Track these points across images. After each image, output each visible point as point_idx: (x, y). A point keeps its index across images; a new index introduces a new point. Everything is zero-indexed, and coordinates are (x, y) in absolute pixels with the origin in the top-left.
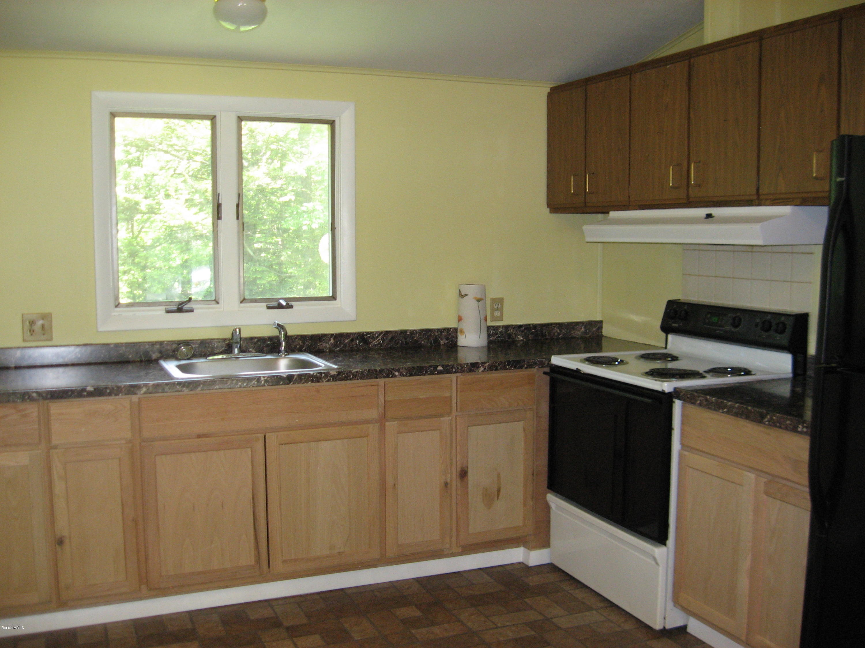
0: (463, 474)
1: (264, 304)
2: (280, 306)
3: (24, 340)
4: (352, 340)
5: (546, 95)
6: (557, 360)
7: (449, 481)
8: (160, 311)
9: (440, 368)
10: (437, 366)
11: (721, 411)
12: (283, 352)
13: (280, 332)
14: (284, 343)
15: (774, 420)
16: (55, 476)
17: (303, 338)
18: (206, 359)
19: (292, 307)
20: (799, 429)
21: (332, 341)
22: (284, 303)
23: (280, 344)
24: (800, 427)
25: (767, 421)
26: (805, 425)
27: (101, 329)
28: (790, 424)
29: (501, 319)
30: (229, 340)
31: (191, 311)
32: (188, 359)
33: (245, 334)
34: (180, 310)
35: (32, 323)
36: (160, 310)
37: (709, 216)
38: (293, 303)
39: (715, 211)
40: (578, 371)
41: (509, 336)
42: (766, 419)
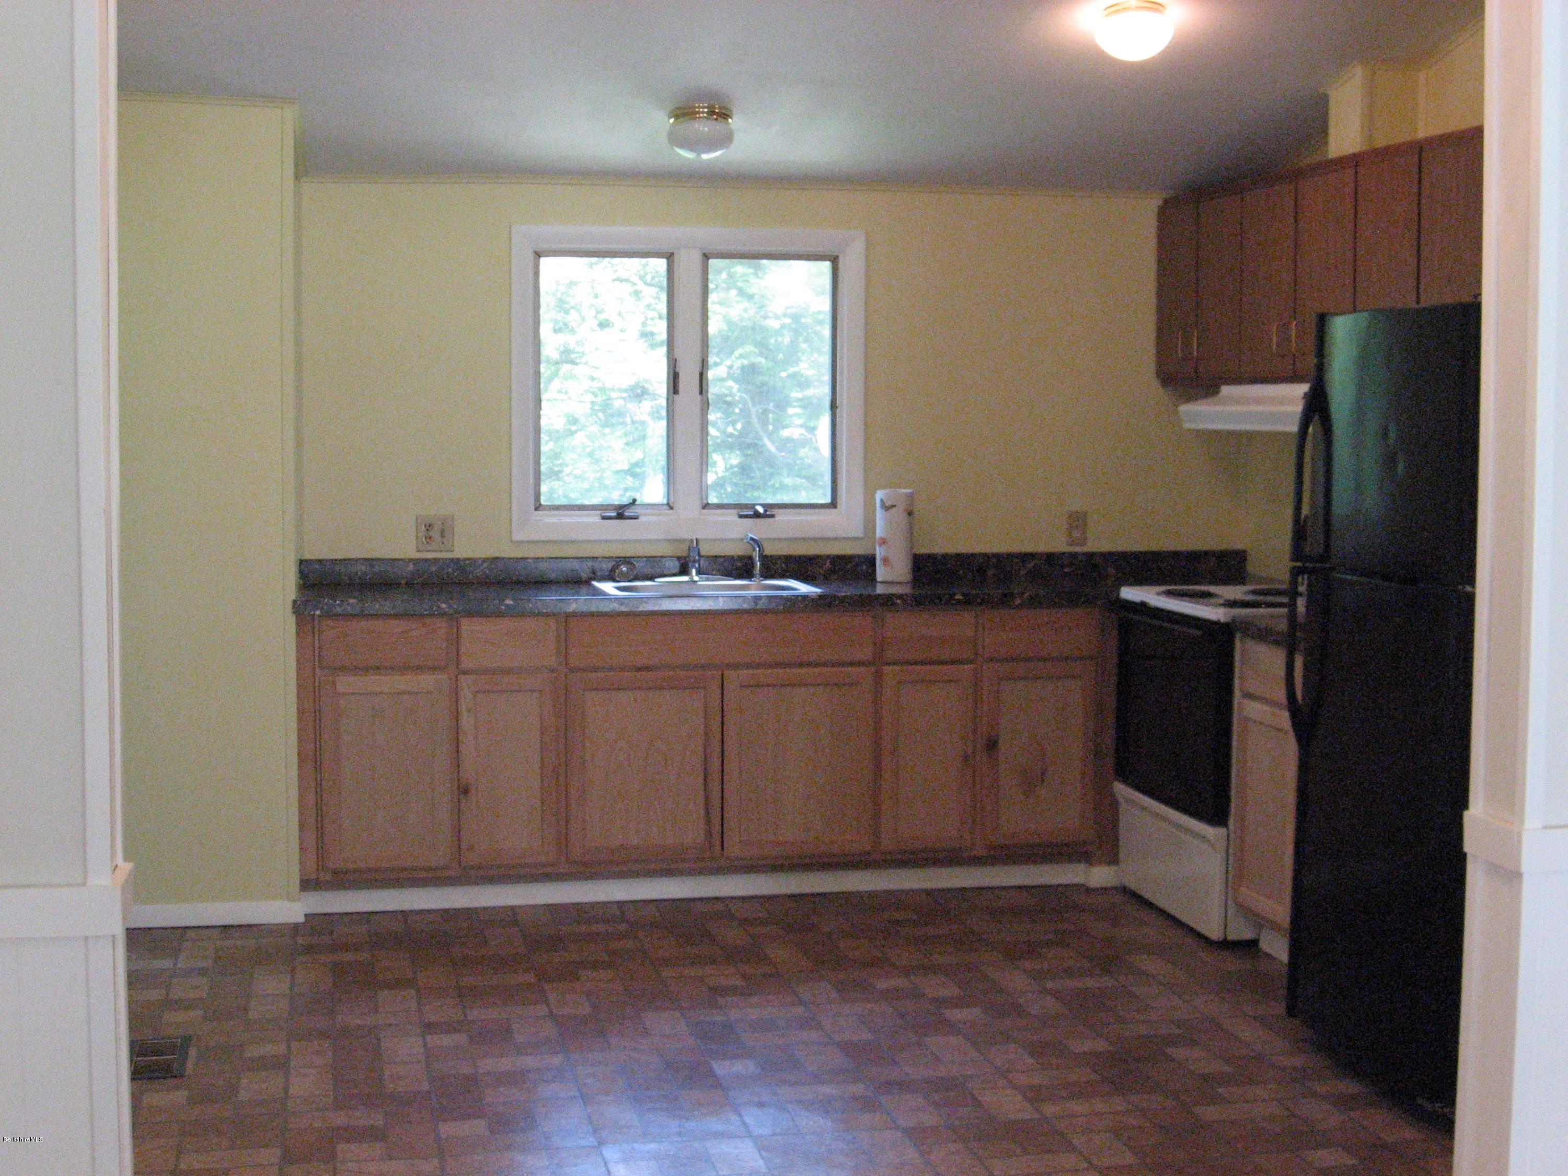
0: (992, 745)
1: (735, 511)
2: (757, 515)
3: (419, 551)
4: (857, 564)
5: (1156, 210)
6: (1130, 593)
7: (970, 752)
8: (594, 518)
9: (958, 597)
10: (955, 594)
12: (758, 576)
13: (754, 549)
14: (758, 563)
16: (463, 707)
17: (788, 559)
18: (654, 581)
19: (773, 516)
21: (828, 565)
22: (760, 510)
23: (753, 565)
27: (516, 537)
29: (1084, 541)
30: (685, 558)
31: (636, 518)
32: (629, 581)
33: (706, 550)
34: (620, 516)
35: (429, 527)
36: (596, 515)
38: (775, 511)
40: (1143, 604)
41: (1095, 566)
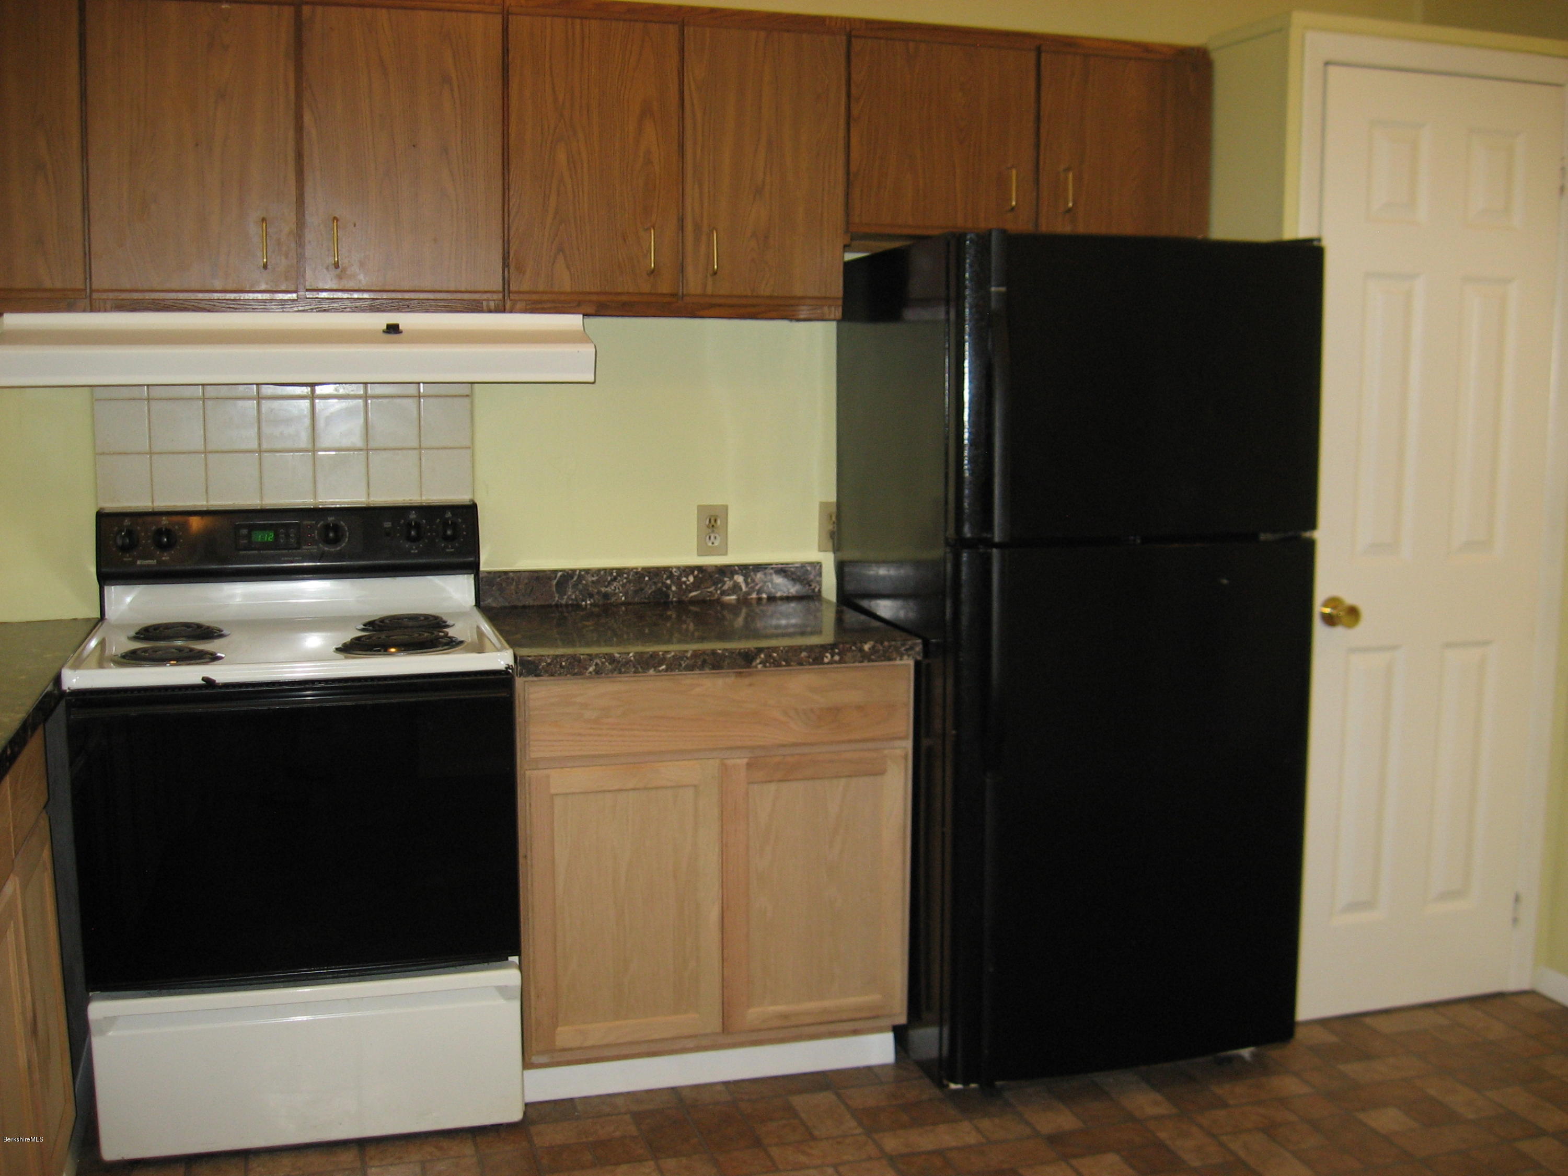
11: (652, 672)
15: (773, 658)
20: (826, 660)
24: (827, 657)
25: (760, 663)
26: (837, 651)
28: (809, 657)
37: (393, 329)
39: (405, 320)
42: (758, 661)
